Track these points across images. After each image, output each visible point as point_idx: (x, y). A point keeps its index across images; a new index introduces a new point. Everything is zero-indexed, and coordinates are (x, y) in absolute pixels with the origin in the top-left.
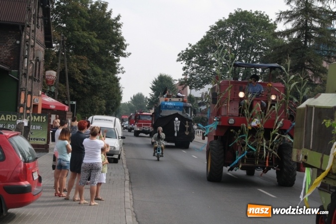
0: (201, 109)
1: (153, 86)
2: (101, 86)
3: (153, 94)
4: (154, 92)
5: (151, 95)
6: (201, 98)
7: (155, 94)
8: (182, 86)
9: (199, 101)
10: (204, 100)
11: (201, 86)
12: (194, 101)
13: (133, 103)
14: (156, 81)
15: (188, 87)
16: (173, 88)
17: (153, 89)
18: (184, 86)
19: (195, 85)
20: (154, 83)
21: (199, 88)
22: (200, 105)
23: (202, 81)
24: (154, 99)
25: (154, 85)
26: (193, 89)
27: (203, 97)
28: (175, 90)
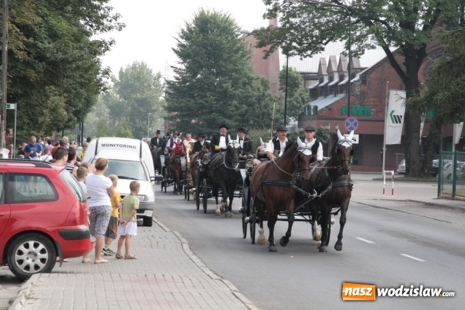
0: (316, 108)
1: (181, 45)
2: (70, 63)
3: (183, 67)
4: (184, 62)
5: (176, 70)
6: (318, 76)
7: (189, 69)
8: (263, 48)
9: (313, 84)
10: (326, 80)
11: (315, 47)
12: (296, 85)
13: (120, 92)
14: (189, 30)
15: (280, 50)
16: (239, 49)
17: (183, 54)
18: (268, 47)
19: (300, 44)
20: (185, 36)
21: (309, 52)
22: (315, 93)
23: (316, 32)
24: (184, 80)
25: (183, 42)
26: (293, 54)
27: (324, 72)
28: (243, 56)
